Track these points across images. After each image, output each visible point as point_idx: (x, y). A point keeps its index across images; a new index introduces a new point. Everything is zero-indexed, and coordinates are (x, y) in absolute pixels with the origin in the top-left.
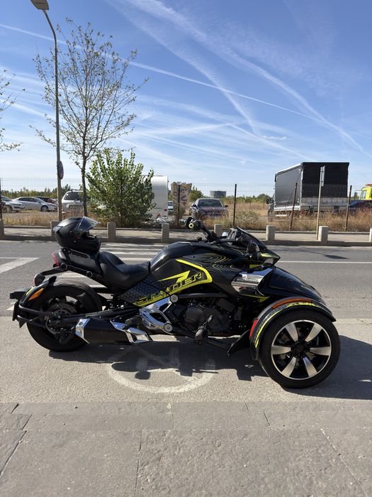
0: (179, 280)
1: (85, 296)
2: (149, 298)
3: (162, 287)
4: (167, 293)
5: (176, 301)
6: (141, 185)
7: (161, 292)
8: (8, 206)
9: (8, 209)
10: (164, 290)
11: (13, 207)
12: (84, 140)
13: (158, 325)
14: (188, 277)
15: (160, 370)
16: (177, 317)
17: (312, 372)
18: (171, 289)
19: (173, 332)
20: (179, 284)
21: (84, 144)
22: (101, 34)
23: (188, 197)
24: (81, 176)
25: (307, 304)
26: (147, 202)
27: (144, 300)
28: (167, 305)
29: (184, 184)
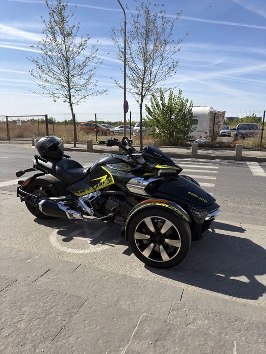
0: (102, 181)
1: (51, 186)
2: (83, 191)
3: (93, 184)
4: (94, 189)
5: (99, 195)
6: (185, 115)
7: (91, 188)
8: (112, 131)
9: (112, 133)
10: (93, 187)
11: (114, 132)
12: (143, 84)
13: (88, 210)
14: (107, 179)
15: (81, 238)
16: (99, 205)
17: (165, 257)
18: (97, 186)
19: (94, 215)
20: (101, 183)
21: (143, 87)
22: (157, 5)
23: (222, 123)
24: (140, 110)
25: (163, 205)
26: (188, 127)
27: (81, 192)
28: (94, 197)
29: (219, 112)
